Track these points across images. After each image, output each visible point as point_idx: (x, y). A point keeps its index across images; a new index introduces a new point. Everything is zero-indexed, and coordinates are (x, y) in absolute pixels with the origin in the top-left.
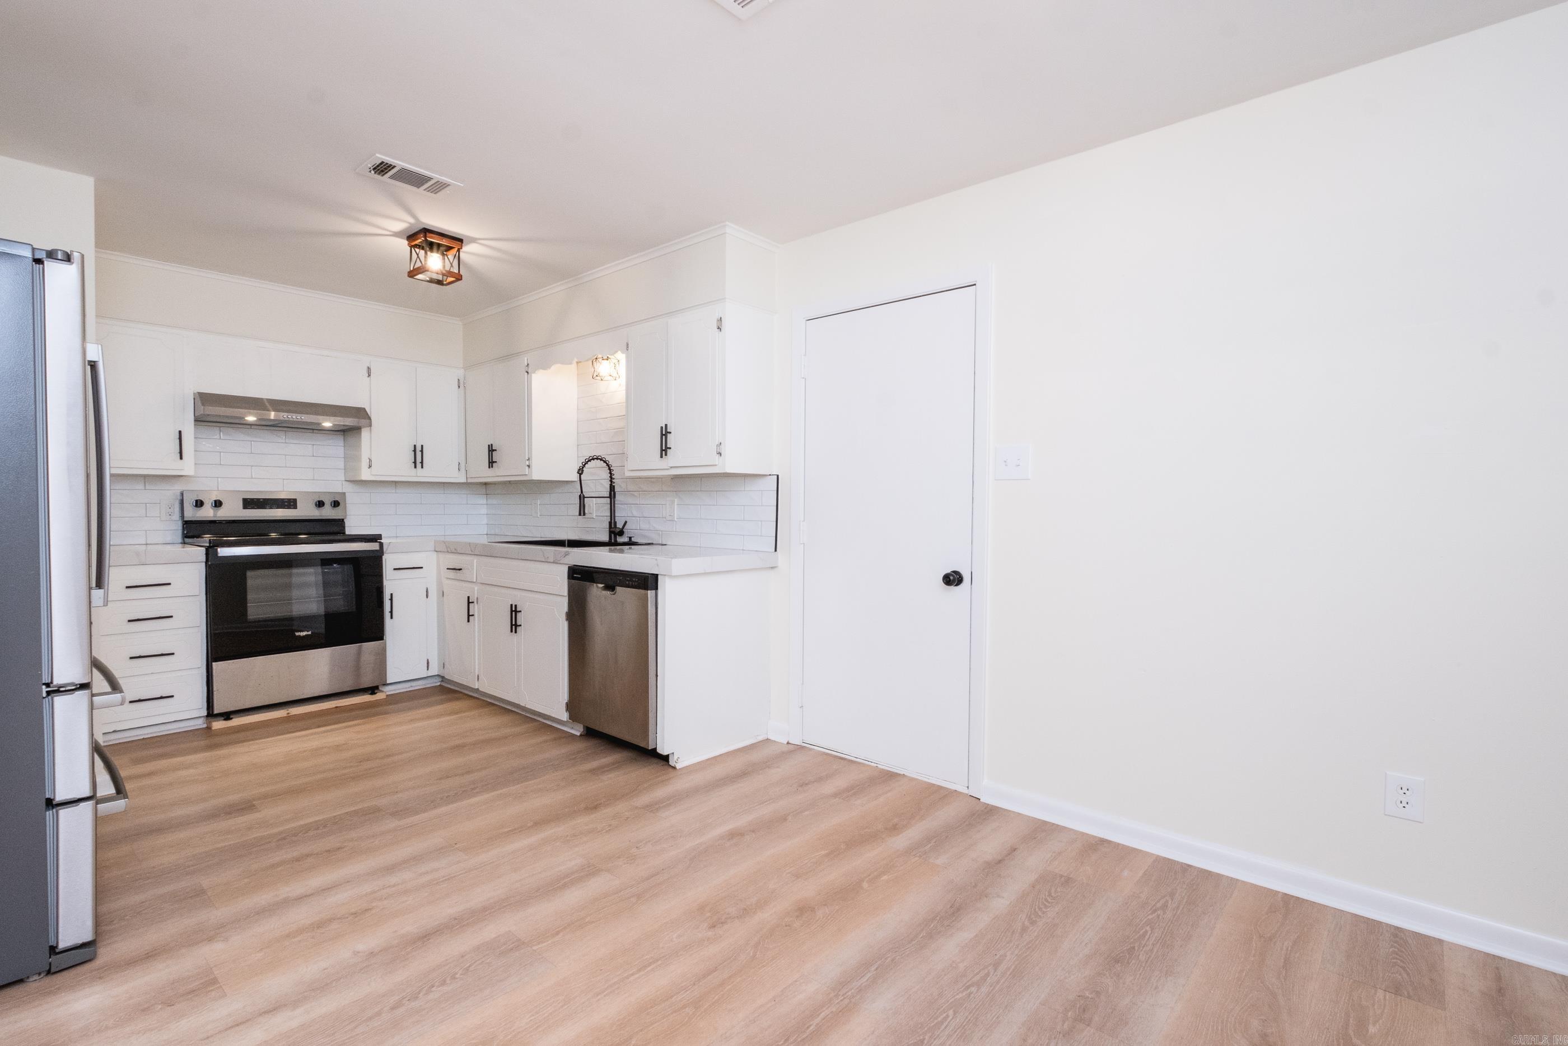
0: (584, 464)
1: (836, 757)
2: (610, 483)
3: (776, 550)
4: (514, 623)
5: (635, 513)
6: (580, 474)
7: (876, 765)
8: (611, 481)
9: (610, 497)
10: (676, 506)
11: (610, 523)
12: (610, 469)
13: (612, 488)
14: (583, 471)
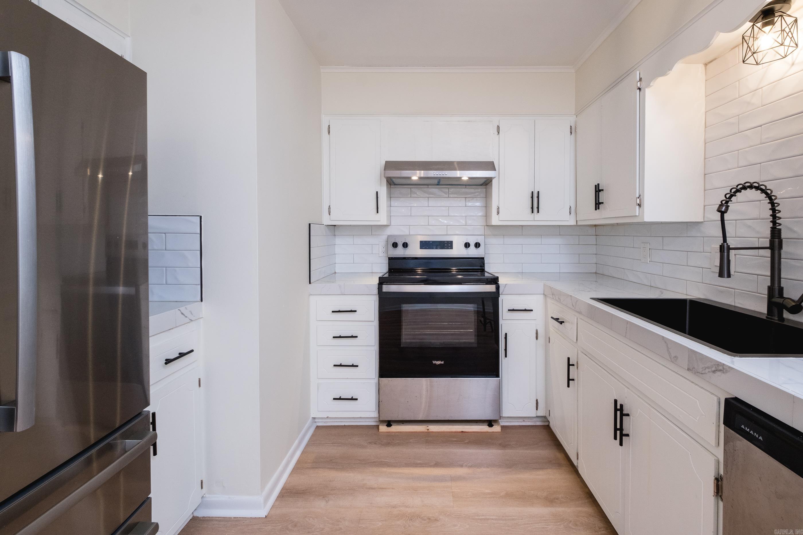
0: (728, 196)
2: (771, 225)
4: (618, 427)
6: (723, 213)
9: (772, 247)
11: (772, 289)
12: (772, 203)
13: (776, 233)
14: (727, 207)
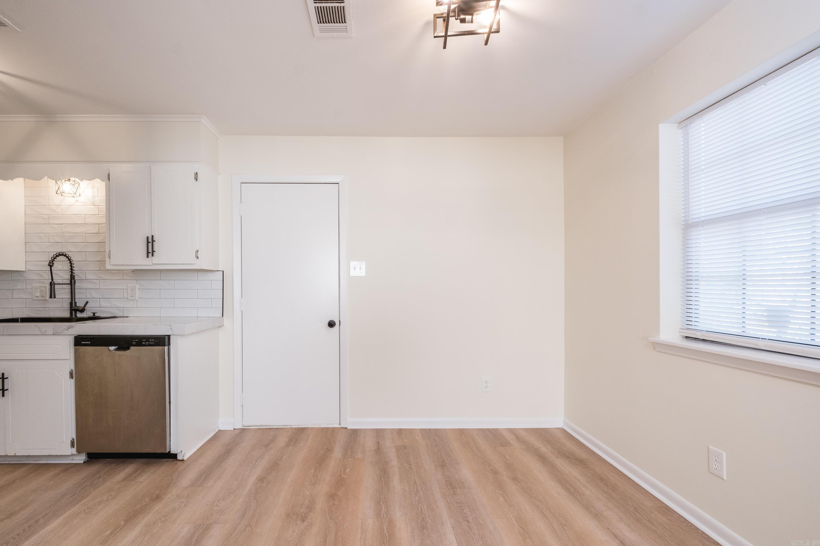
0: (53, 258)
1: (266, 429)
2: (70, 273)
3: (223, 316)
5: (95, 295)
6: (51, 266)
7: (290, 427)
8: (72, 272)
9: (71, 284)
10: (137, 290)
11: (71, 304)
12: (71, 263)
13: (72, 277)
14: (53, 263)
